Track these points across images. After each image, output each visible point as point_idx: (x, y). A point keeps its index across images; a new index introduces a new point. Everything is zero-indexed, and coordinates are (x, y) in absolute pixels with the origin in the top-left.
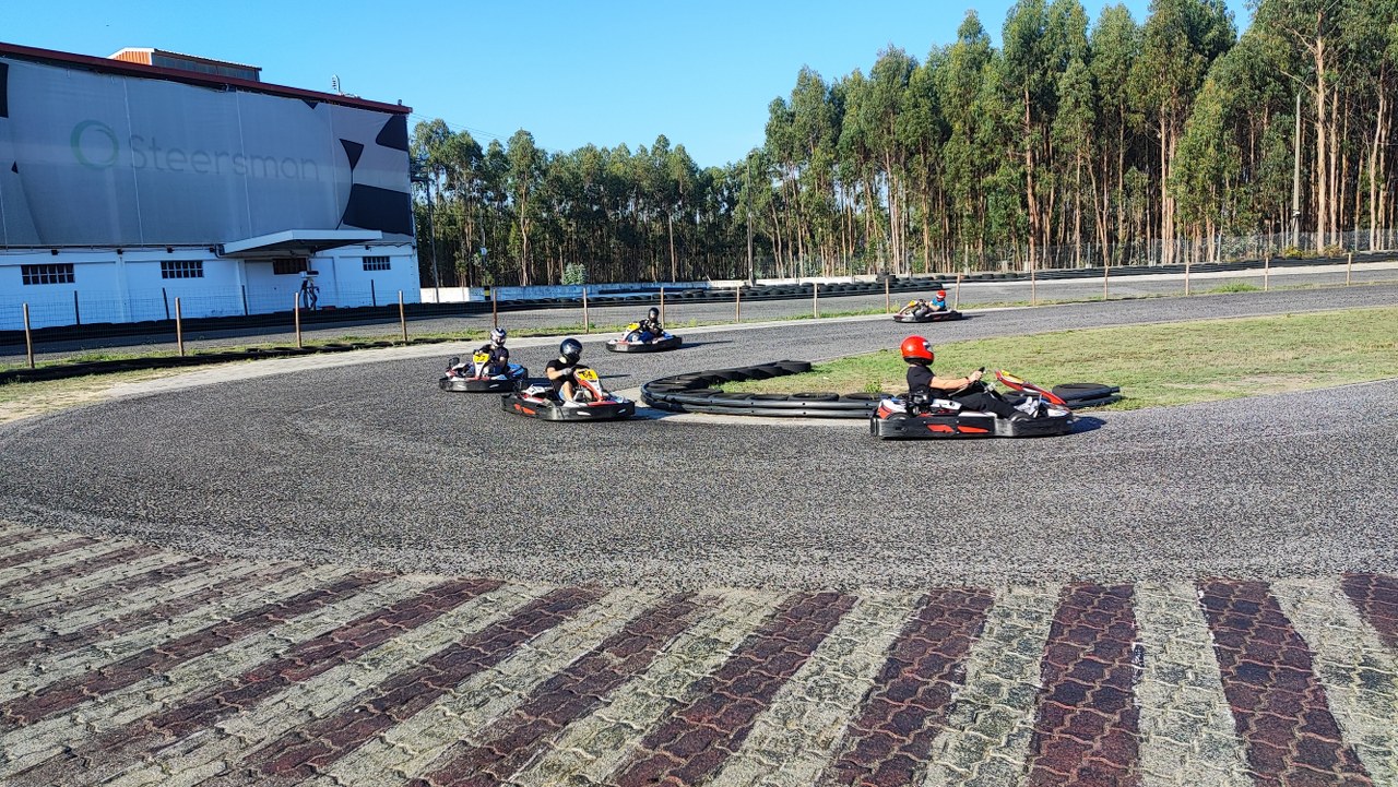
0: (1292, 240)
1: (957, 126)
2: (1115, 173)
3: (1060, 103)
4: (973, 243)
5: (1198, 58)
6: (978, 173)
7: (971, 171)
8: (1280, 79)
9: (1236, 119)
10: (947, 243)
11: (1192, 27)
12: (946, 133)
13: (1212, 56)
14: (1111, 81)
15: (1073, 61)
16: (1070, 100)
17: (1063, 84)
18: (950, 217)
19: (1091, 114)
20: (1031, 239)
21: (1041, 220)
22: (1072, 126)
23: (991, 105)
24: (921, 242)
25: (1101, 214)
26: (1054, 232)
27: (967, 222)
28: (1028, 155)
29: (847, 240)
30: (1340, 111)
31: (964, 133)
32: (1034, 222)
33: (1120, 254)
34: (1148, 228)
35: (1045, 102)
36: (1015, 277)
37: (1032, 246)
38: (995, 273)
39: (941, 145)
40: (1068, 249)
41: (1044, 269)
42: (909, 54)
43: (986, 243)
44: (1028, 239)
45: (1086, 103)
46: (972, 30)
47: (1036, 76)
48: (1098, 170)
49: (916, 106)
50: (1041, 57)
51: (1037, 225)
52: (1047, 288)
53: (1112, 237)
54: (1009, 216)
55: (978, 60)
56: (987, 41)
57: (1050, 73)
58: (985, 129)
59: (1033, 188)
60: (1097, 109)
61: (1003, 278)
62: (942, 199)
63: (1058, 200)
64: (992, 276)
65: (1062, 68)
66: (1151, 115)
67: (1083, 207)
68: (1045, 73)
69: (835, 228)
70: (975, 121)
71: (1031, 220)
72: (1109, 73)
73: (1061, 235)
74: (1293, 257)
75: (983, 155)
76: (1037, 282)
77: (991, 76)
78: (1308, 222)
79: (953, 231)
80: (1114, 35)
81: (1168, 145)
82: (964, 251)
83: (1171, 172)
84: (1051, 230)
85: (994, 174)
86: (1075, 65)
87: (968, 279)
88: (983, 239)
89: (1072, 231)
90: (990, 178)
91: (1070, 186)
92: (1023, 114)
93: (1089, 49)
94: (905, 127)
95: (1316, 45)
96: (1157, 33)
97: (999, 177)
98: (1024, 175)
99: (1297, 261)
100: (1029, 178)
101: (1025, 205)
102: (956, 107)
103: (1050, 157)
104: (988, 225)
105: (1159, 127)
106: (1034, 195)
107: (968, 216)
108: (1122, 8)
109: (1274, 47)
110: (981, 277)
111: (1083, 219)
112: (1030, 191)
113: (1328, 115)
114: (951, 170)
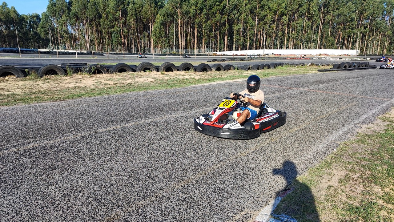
0: (174, 50)
1: (103, 15)
2: (141, 32)
3: (128, 13)
4: (109, 45)
5: (157, 8)
6: (109, 28)
7: (107, 27)
8: (172, 16)
9: (164, 24)
10: (102, 44)
11: (155, 1)
12: (100, 17)
13: (160, 9)
14: (139, 10)
16: (131, 13)
17: (128, 9)
18: (102, 38)
19: (135, 17)
20: (123, 46)
21: (125, 41)
22: (131, 20)
23: (112, 11)
24: (94, 44)
25: (138, 41)
26: (128, 44)
27: (107, 40)
28: (121, 25)
29: (73, 42)
30: (183, 24)
31: (105, 17)
32: (123, 42)
33: (142, 50)
34: (149, 45)
35: (125, 13)
36: (120, 54)
39: (99, 19)
40: (131, 49)
41: (126, 53)
43: (112, 46)
45: (134, 14)
47: (122, 6)
48: (137, 31)
49: (92, 8)
50: (123, 1)
51: (124, 42)
52: (127, 56)
53: (141, 47)
54: (118, 39)
57: (125, 6)
58: (110, 17)
59: (123, 33)
60: (137, 17)
61: (117, 54)
62: (100, 33)
63: (129, 36)
64: (114, 53)
65: (128, 5)
66: (148, 20)
67: (134, 39)
68: (124, 6)
69: (70, 38)
70: (107, 14)
71: (123, 41)
72: (138, 8)
73: (129, 45)
75: (110, 23)
76: (125, 55)
77: (112, 4)
78: (177, 47)
79: (103, 41)
81: (152, 27)
82: (106, 47)
83: (152, 33)
85: (113, 28)
86: (131, 5)
87: (109, 54)
89: (132, 44)
90: (112, 29)
91: (131, 34)
92: (120, 15)
94: (89, 13)
95: (178, 10)
97: (115, 29)
98: (120, 30)
99: (175, 54)
100: (122, 30)
101: (121, 37)
102: (102, 10)
103: (126, 26)
104: (112, 41)
105: (149, 23)
106: (123, 35)
107: (107, 38)
109: (170, 9)
110: (112, 53)
111: (134, 42)
112: (122, 34)
113: (181, 25)
114: (102, 26)
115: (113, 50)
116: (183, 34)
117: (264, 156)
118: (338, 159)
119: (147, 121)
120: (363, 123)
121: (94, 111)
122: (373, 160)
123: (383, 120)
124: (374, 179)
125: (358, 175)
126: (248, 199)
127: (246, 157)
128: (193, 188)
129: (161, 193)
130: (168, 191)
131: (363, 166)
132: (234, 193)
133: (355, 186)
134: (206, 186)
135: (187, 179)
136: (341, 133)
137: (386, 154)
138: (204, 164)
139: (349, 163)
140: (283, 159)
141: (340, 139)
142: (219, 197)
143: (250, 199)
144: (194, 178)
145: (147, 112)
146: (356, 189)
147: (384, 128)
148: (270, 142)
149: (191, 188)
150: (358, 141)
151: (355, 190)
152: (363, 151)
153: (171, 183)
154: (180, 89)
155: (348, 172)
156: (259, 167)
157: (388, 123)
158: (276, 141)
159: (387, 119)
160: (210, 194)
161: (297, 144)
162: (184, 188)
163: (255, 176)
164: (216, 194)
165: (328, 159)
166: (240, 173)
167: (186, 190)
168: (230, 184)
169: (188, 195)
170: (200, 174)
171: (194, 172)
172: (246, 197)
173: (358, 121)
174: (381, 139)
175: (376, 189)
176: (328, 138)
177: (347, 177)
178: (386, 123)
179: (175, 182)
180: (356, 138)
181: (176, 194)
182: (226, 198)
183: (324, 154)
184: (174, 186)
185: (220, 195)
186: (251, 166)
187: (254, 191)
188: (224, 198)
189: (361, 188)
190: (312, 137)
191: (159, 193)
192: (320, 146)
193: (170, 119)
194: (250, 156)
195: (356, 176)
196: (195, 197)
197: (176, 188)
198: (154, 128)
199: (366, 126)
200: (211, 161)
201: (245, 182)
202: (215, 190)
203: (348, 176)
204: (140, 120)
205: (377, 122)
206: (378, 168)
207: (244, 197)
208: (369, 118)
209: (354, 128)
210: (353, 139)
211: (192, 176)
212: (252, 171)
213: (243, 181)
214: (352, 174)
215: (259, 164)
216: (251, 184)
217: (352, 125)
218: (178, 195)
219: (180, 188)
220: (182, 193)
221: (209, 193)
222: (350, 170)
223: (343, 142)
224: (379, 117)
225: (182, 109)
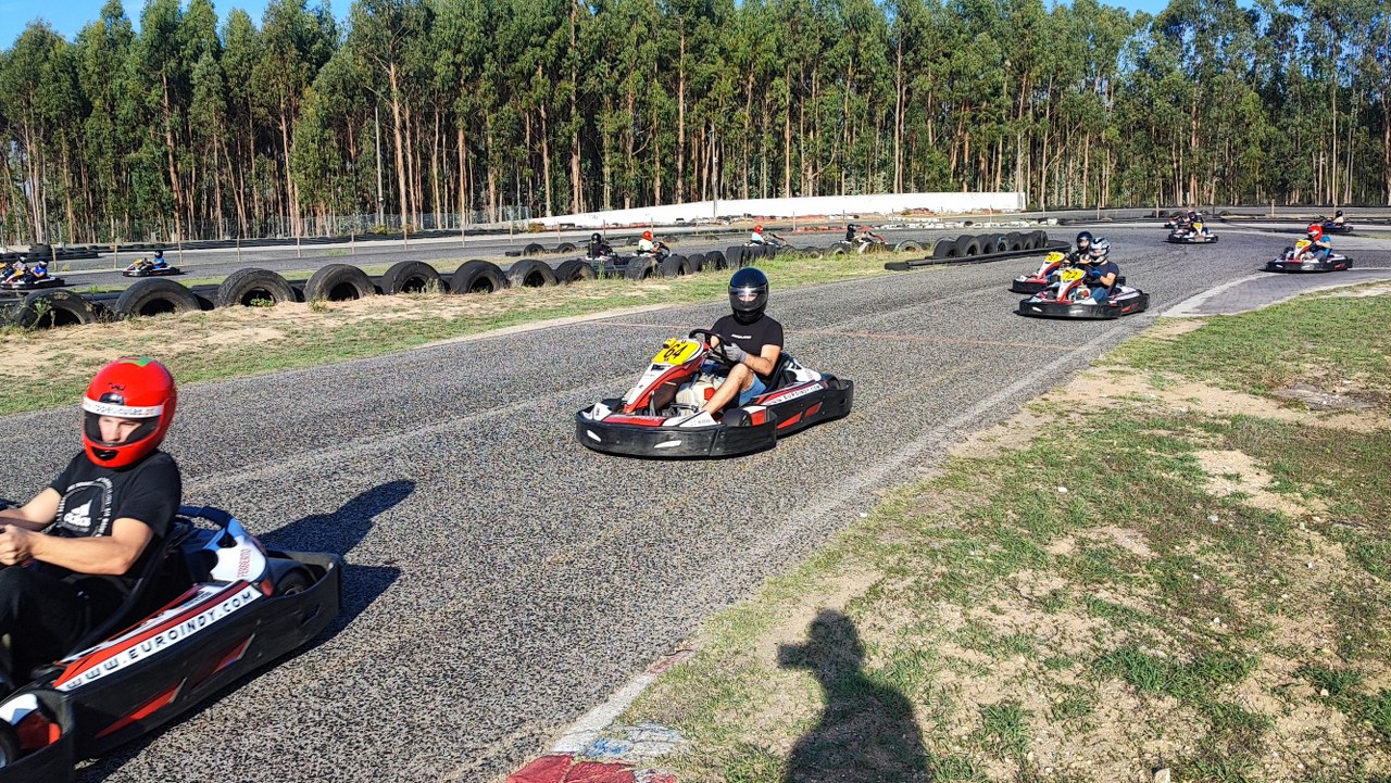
0: (380, 222)
1: (97, 103)
2: (249, 159)
3: (194, 91)
4: (119, 217)
5: (306, 65)
6: (121, 150)
7: (114, 147)
8: (366, 92)
9: (332, 120)
10: (92, 213)
11: (300, 38)
12: (87, 109)
13: (320, 65)
14: (238, 76)
15: (204, 54)
16: (203, 89)
17: (196, 75)
18: (93, 191)
19: (223, 103)
20: (176, 215)
21: (184, 197)
22: (206, 110)
23: (133, 85)
24: (62, 217)
25: (239, 193)
26: (198, 208)
27: (111, 197)
28: (169, 136)
30: (412, 121)
31: (105, 110)
32: (178, 199)
33: (257, 228)
34: (281, 208)
35: (181, 88)
37: (177, 221)
38: (145, 244)
39: (82, 121)
40: (210, 224)
41: (190, 241)
42: (55, 29)
43: (132, 218)
44: (173, 214)
45: (217, 93)
46: (114, 12)
47: (173, 64)
48: (233, 154)
49: (56, 79)
50: (176, 47)
51: (181, 202)
52: (192, 255)
53: (249, 215)
54: (154, 192)
55: (114, 40)
56: (129, 25)
57: (185, 62)
58: (126, 108)
59: (175, 166)
60: (229, 101)
62: (83, 173)
63: (199, 177)
64: (142, 246)
65: (195, 58)
66: (273, 111)
67: (222, 186)
68: (180, 63)
70: (114, 100)
71: (175, 197)
72: (236, 68)
73: (204, 211)
74: (380, 233)
75: (126, 132)
76: (184, 251)
77: (132, 61)
78: (392, 207)
79: (97, 204)
80: (238, 34)
81: (289, 138)
82: (110, 225)
83: (290, 157)
84: (195, 206)
85: (136, 150)
86: (206, 57)
87: (120, 249)
88: (129, 214)
89: (214, 208)
90: (133, 155)
91: (210, 167)
92: (162, 97)
93: (219, 45)
95: (390, 69)
96: (270, 41)
97: (143, 154)
98: (166, 154)
99: (383, 236)
100: (170, 157)
101: (168, 182)
102: (94, 83)
103: (187, 136)
104: (132, 201)
105: (280, 121)
106: (176, 172)
107: (113, 191)
108: (245, 15)
109: (359, 67)
110: (131, 247)
111: (223, 197)
112: (172, 169)
113: (404, 122)
114: (93, 147)
115: (139, 235)
116: (414, 158)
117: (631, 555)
118: (864, 542)
119: (229, 479)
120: (970, 426)
121: (32, 460)
122: (968, 531)
123: (1038, 411)
124: (951, 586)
125: (909, 581)
126: (542, 694)
127: (565, 567)
128: (362, 681)
129: (243, 705)
130: (270, 699)
131: (933, 554)
132: (498, 681)
133: (888, 614)
134: (407, 669)
135: (343, 655)
136: (896, 461)
137: (1010, 512)
138: (415, 603)
139: (895, 549)
140: (690, 559)
141: (887, 482)
142: (446, 699)
143: (550, 692)
144: (369, 649)
145: (235, 451)
146: (889, 620)
147: (1034, 436)
148: (659, 511)
149: (352, 682)
150: (940, 483)
151: (885, 625)
152: (946, 509)
153: (287, 672)
154: (375, 358)
155: (881, 577)
156: (603, 592)
157: (1050, 419)
158: (682, 506)
159: (1051, 407)
160: (414, 692)
161: (749, 509)
162: (328, 684)
163: (582, 621)
164: (436, 691)
165: (832, 545)
166: (534, 617)
167: (335, 688)
168: (491, 657)
169: (339, 704)
170: (393, 636)
171: (373, 632)
172: (535, 688)
173: (962, 418)
174: (1013, 470)
175: (949, 613)
176: (854, 479)
177: (875, 591)
178: (1043, 421)
179: (302, 669)
180: (940, 473)
181: (296, 705)
182: (469, 699)
183: (825, 532)
184: (294, 680)
185: (451, 693)
186: (575, 594)
187: (567, 667)
188: (461, 700)
189: (905, 617)
190: (803, 483)
191: (236, 707)
192: (818, 509)
193: (319, 467)
194: (583, 563)
195: (900, 586)
196: (362, 706)
197: (300, 687)
198: (255, 501)
199: (983, 433)
200: (440, 591)
201: (545, 644)
202: (437, 678)
203: (879, 588)
204: (206, 477)
205: (1018, 418)
206: (972, 553)
207: (529, 688)
208: (997, 408)
209: (943, 444)
210: (929, 475)
211: (365, 645)
212: (576, 607)
213: (538, 642)
214: (893, 580)
215: (605, 585)
216: (564, 649)
217: (937, 434)
218: (303, 705)
219: (315, 684)
220: (318, 700)
221: (414, 689)
222: (890, 570)
223: (895, 489)
224: (1029, 402)
225: (373, 427)
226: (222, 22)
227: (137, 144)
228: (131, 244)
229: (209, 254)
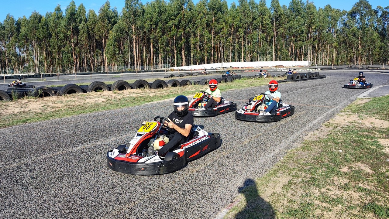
0: (129, 68)
1: (53, 34)
2: (94, 50)
3: (80, 32)
4: (59, 65)
5: (110, 25)
6: (60, 47)
7: (58, 47)
8: (126, 32)
9: (117, 40)
10: (51, 64)
11: (109, 17)
12: (50, 36)
13: (114, 25)
14: (92, 28)
15: (83, 21)
16: (82, 31)
17: (80, 27)
18: (52, 59)
19: (87, 35)
20: (74, 65)
21: (77, 60)
22: (83, 37)
23: (63, 30)
24: (43, 66)
25: (91, 60)
26: (80, 64)
27: (57, 60)
28: (73, 44)
29: (21, 65)
30: (138, 40)
31: (55, 36)
32: (75, 61)
33: (96, 69)
34: (102, 64)
35: (76, 31)
36: (71, 74)
37: (74, 67)
38: (66, 73)
39: (49, 39)
40: (83, 68)
41: (78, 73)
42: (40, 14)
43: (62, 66)
44: (73, 65)
45: (86, 32)
46: (58, 9)
47: (74, 24)
48: (90, 49)
49: (43, 28)
50: (75, 19)
52: (78, 77)
53: (94, 65)
54: (69, 59)
55: (59, 18)
56: (62, 13)
57: (77, 24)
58: (61, 36)
59: (74, 53)
60: (89, 34)
61: (68, 74)
62: (49, 54)
63: (81, 55)
64: (65, 74)
65: (80, 23)
66: (101, 37)
67: (87, 58)
68: (76, 24)
69: (18, 60)
70: (58, 34)
71: (74, 60)
72: (91, 25)
73: (82, 64)
74: (129, 71)
75: (61, 43)
76: (76, 76)
77: (63, 23)
78: (133, 64)
79: (53, 62)
80: (91, 16)
81: (105, 44)
82: (56, 68)
83: (105, 50)
84: (79, 63)
85: (64, 48)
86: (83, 23)
87: (59, 75)
88: (61, 65)
89: (84, 63)
91: (83, 52)
92: (71, 33)
93: (86, 19)
94: (40, 33)
95: (132, 26)
96: (100, 18)
97: (66, 49)
99: (130, 72)
100: (73, 50)
101: (72, 56)
102: (53, 29)
104: (62, 61)
105: (103, 40)
107: (57, 59)
108: (93, 11)
109: (124, 25)
110: (62, 74)
111: (87, 60)
113: (136, 40)
114: (52, 46)
115: (64, 71)
116: (139, 50)
117: (215, 170)
118: (284, 167)
119: (95, 143)
120: (308, 131)
121: (39, 136)
122: (314, 164)
123: (327, 126)
124: (313, 182)
125: (300, 179)
126: (195, 215)
127: (196, 173)
128: (141, 209)
129: (107, 216)
130: (115, 214)
131: (305, 171)
132: (181, 210)
133: (296, 190)
134: (154, 206)
135: (134, 201)
136: (289, 141)
137: (326, 158)
138: (153, 184)
139: (293, 169)
140: (233, 171)
141: (287, 148)
142: (167, 216)
143: (197, 214)
144: (142, 199)
145: (96, 135)
146: (297, 192)
147: (328, 134)
148: (221, 156)
149: (138, 209)
150: (303, 148)
151: (296, 194)
152: (306, 157)
153: (118, 206)
154: (132, 107)
155: (291, 178)
156: (208, 182)
157: (331, 128)
159: (331, 125)
160: (157, 213)
162: (131, 210)
163: (204, 191)
164: (163, 213)
165: (275, 167)
166: (189, 189)
167: (133, 211)
168: (178, 202)
169: (135, 217)
170: (148, 195)
171: (142, 193)
172: (193, 213)
173: (305, 128)
174: (324, 144)
175: (315, 190)
176: (277, 147)
177: (290, 183)
178: (329, 129)
179: (123, 205)
180: (302, 145)
181: (123, 217)
182: (173, 216)
183: (272, 163)
184: (121, 208)
185: (168, 214)
186: (200, 182)
187: (202, 206)
188: (171, 216)
189: (301, 191)
191: (105, 217)
192: (268, 156)
193: (120, 140)
194: (201, 172)
195: (298, 181)
196: (142, 218)
197: (123, 211)
198: (103, 150)
199: (312, 133)
200: (160, 180)
201: (194, 198)
202: (163, 209)
203: (291, 182)
204: (89, 143)
205: (322, 128)
206: (318, 171)
207: (191, 213)
208: (315, 125)
209: (301, 136)
210: (299, 146)
211: (140, 197)
212: (201, 186)
213: (192, 198)
214: (295, 179)
215: (209, 179)
216: (200, 200)
217: (299, 133)
219: (127, 210)
220: (129, 215)
221: (157, 212)
222: (293, 176)
223: (290, 150)
224: (324, 123)
225: (134, 128)
226: (87, 13)
227: (64, 46)
228: (62, 73)
229: (83, 76)
